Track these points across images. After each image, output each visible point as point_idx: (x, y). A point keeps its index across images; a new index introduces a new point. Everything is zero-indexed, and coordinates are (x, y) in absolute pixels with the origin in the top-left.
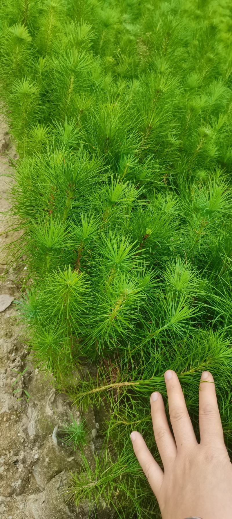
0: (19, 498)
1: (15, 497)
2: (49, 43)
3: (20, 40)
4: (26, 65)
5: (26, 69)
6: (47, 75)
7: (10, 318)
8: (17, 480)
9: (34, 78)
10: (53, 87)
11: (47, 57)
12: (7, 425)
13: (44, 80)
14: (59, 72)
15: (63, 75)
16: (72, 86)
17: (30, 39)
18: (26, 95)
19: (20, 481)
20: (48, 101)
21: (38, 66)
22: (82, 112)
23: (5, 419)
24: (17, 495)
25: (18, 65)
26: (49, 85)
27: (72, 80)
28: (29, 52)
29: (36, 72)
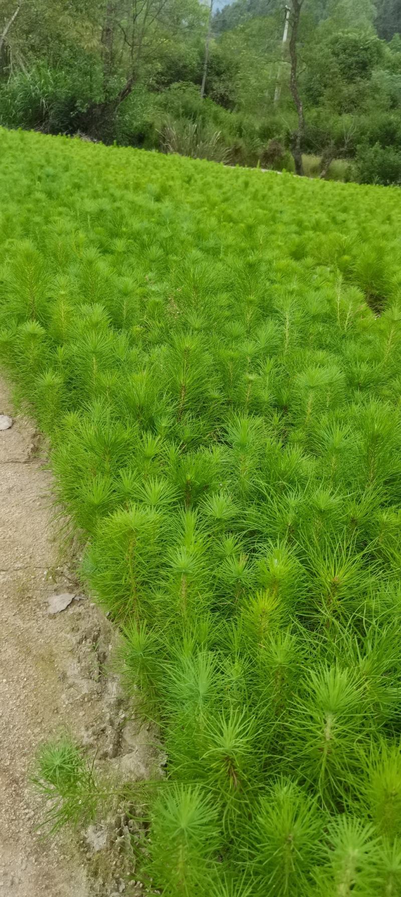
0: (113, 760)
1: (109, 759)
2: (64, 330)
3: (33, 336)
4: (44, 358)
5: (45, 362)
6: (68, 362)
7: (74, 614)
8: (109, 746)
9: (55, 369)
10: (77, 372)
11: (65, 345)
12: (90, 704)
13: (65, 368)
14: (80, 357)
15: (84, 359)
16: (95, 367)
17: (43, 331)
18: (51, 387)
19: (111, 746)
20: (74, 388)
21: (56, 356)
22: (109, 388)
23: (86, 699)
24: (111, 758)
25: (35, 360)
26: (72, 372)
27: (94, 361)
28: (45, 344)
29: (56, 362)
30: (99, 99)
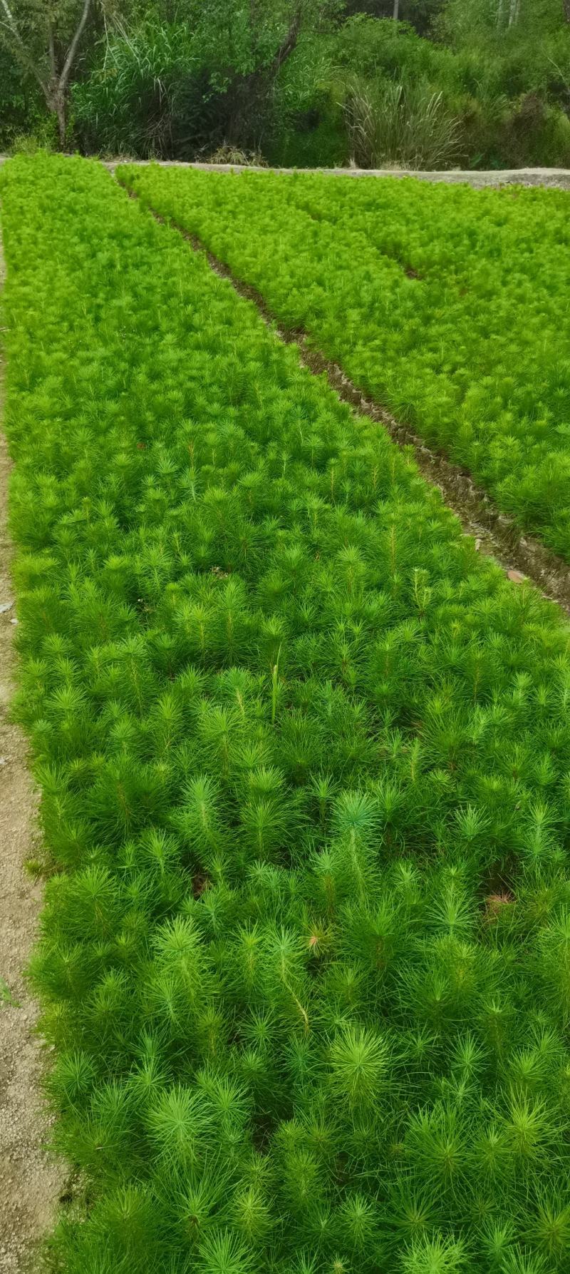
30: (246, 66)
